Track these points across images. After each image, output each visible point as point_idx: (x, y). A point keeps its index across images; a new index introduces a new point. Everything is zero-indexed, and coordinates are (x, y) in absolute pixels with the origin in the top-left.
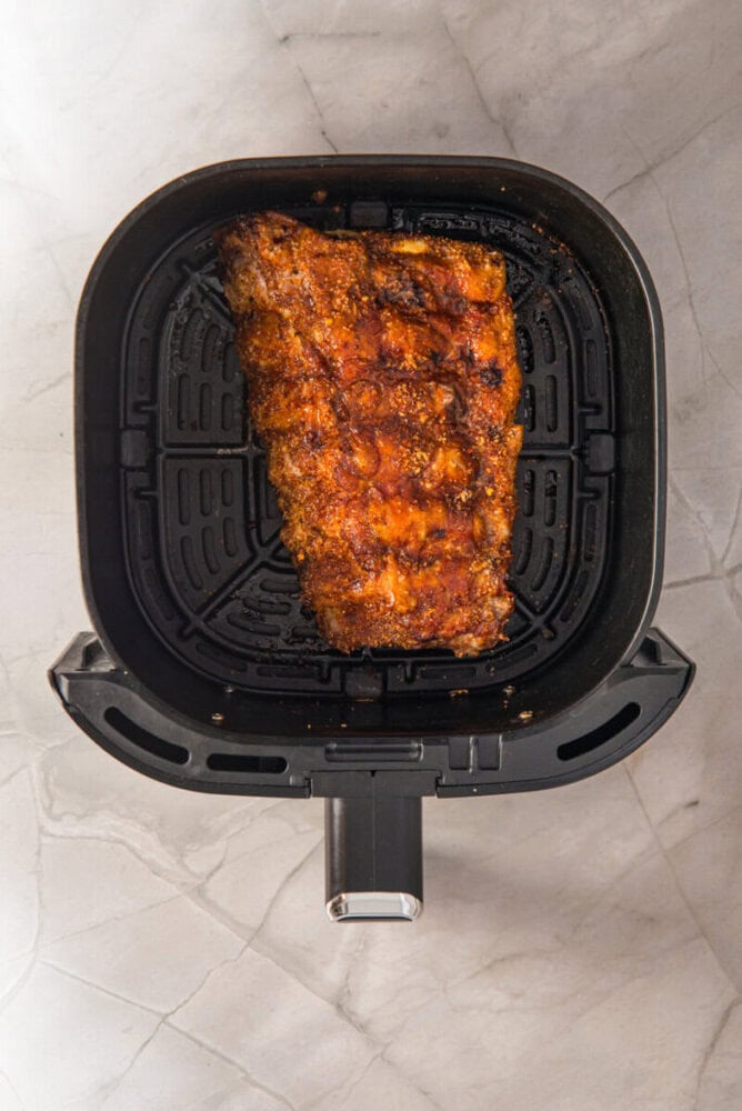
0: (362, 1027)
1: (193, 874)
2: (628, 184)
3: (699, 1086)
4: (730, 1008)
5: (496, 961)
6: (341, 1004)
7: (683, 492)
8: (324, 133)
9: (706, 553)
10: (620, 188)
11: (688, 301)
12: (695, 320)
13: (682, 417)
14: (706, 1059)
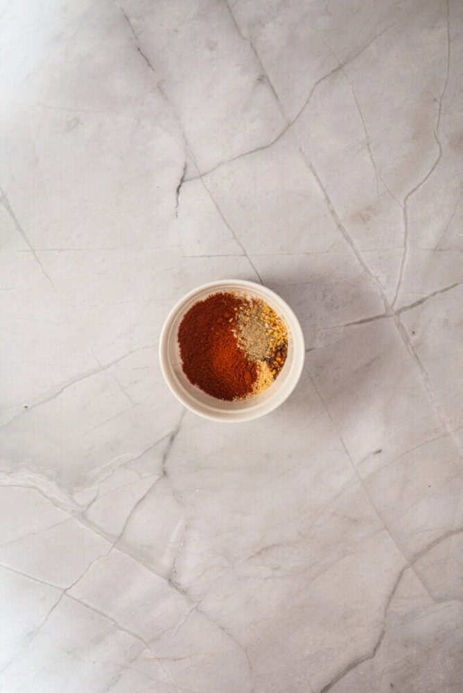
0: (184, 591)
1: (78, 505)
2: (328, 76)
3: (385, 617)
4: (403, 571)
5: (263, 549)
6: (171, 579)
7: (367, 265)
8: (139, 49)
9: (382, 301)
10: (324, 78)
11: (367, 147)
12: (372, 159)
13: (366, 219)
14: (389, 601)
